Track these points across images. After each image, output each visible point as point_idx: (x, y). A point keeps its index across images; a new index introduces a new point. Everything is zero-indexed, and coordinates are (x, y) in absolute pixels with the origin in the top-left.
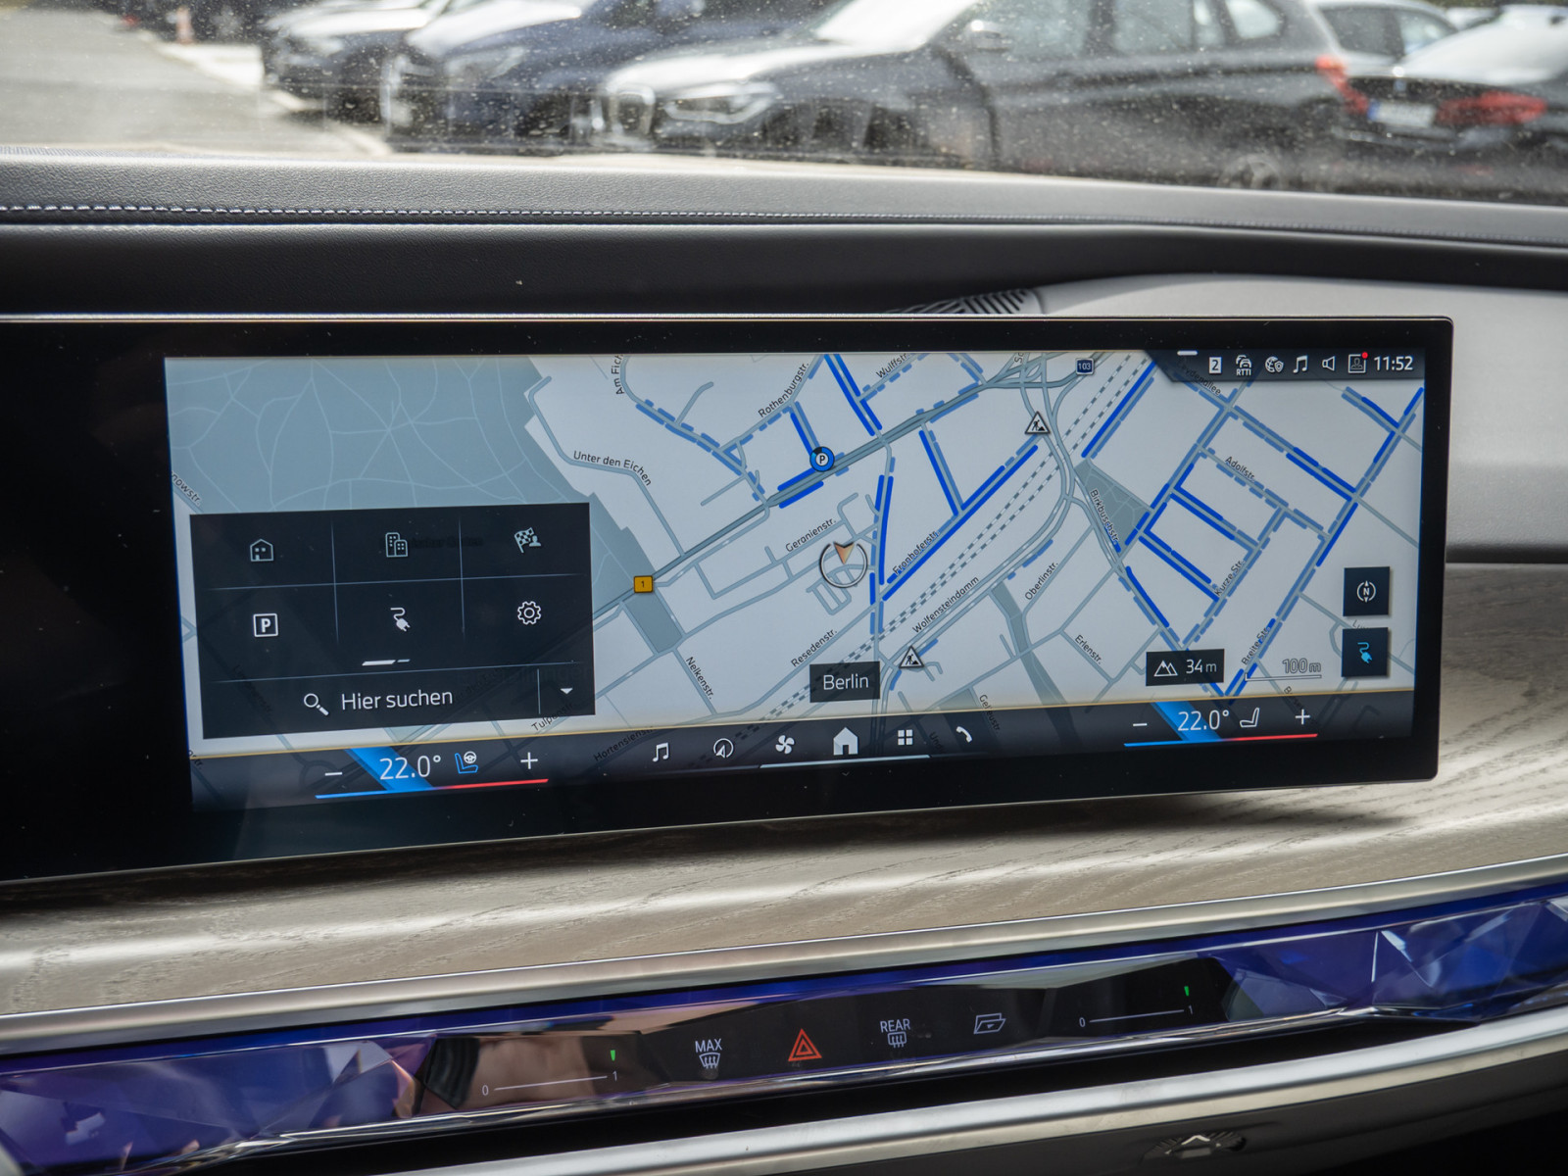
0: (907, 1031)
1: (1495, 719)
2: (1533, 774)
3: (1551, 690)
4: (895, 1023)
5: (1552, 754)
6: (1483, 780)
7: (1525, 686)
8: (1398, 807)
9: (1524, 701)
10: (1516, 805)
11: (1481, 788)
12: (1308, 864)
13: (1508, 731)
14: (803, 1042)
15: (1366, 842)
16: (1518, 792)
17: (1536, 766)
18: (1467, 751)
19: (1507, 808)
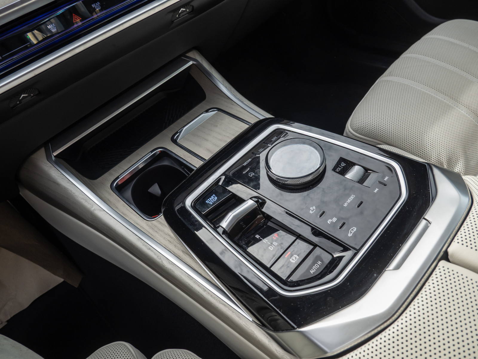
0: (99, 5)
4: (96, 4)
14: (75, 17)
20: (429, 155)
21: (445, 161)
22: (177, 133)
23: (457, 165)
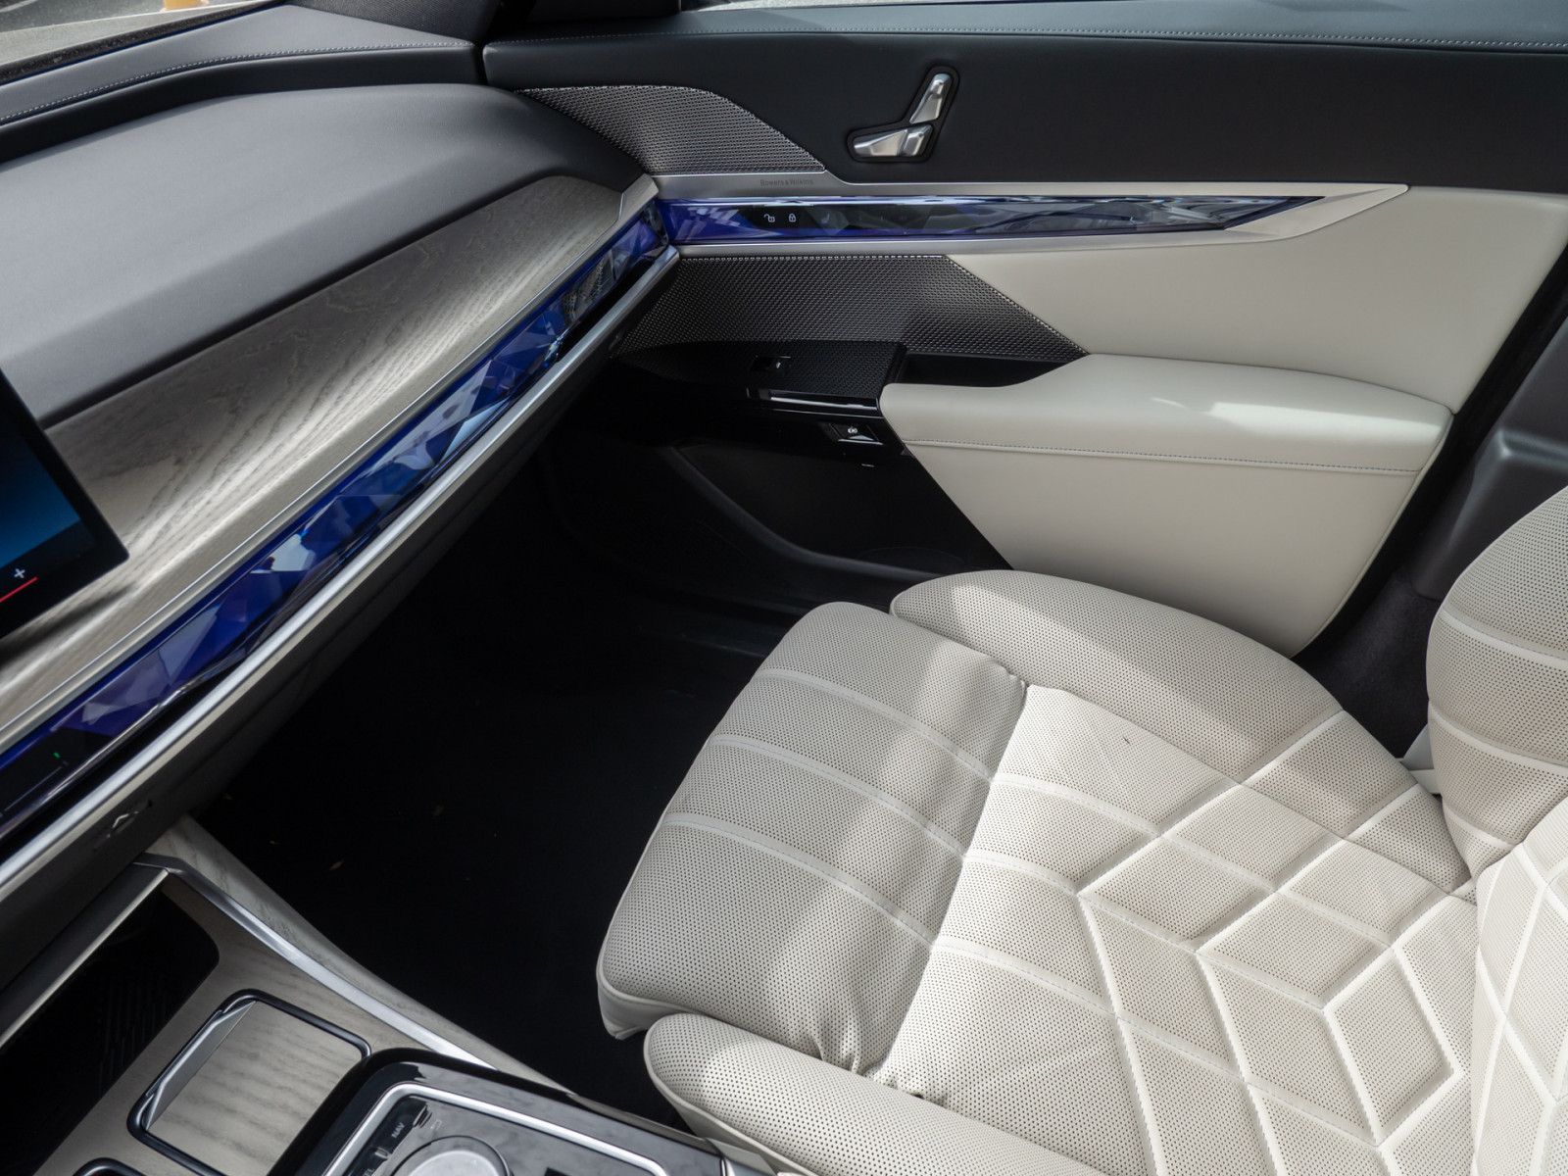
1: (165, 487)
2: (203, 508)
3: (190, 453)
5: (210, 489)
6: (174, 530)
7: (173, 459)
8: (124, 580)
9: (177, 467)
10: (193, 539)
11: (173, 536)
12: (76, 652)
13: (177, 490)
15: (108, 617)
16: (195, 527)
17: (203, 502)
18: (158, 516)
19: (188, 544)
20: (783, 1026)
21: (817, 1035)
22: (143, 1099)
23: (844, 1037)
